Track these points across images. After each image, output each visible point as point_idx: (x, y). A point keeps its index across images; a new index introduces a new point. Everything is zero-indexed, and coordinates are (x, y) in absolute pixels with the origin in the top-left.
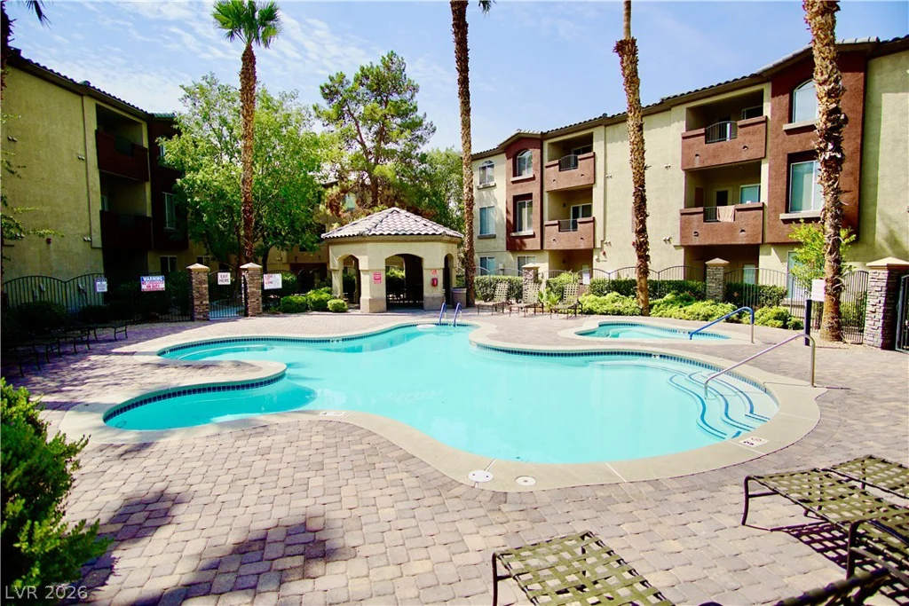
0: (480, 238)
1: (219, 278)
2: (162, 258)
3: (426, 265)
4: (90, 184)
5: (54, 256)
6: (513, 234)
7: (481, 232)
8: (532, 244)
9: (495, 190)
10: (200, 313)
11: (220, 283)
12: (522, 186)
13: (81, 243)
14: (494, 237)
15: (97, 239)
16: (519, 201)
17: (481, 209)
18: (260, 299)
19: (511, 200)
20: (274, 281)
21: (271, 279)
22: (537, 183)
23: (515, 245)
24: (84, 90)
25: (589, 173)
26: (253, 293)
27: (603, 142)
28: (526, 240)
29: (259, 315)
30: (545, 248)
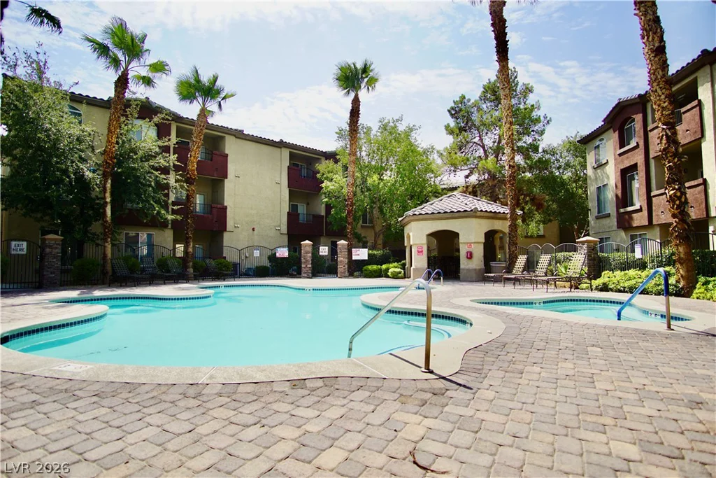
0: (597, 218)
1: (320, 250)
2: (332, 241)
3: (462, 239)
4: (282, 197)
5: (256, 237)
6: (622, 210)
7: (599, 212)
8: (640, 220)
9: (607, 167)
10: (305, 273)
11: (321, 254)
12: (627, 158)
13: (274, 231)
14: (608, 215)
15: (284, 229)
16: (627, 175)
17: (599, 188)
18: (346, 266)
19: (619, 174)
20: (361, 254)
21: (358, 253)
22: (641, 151)
23: (624, 222)
24: (281, 145)
25: (695, 126)
26: (341, 261)
27: (709, 84)
28: (634, 215)
29: (345, 277)
30: (655, 222)
